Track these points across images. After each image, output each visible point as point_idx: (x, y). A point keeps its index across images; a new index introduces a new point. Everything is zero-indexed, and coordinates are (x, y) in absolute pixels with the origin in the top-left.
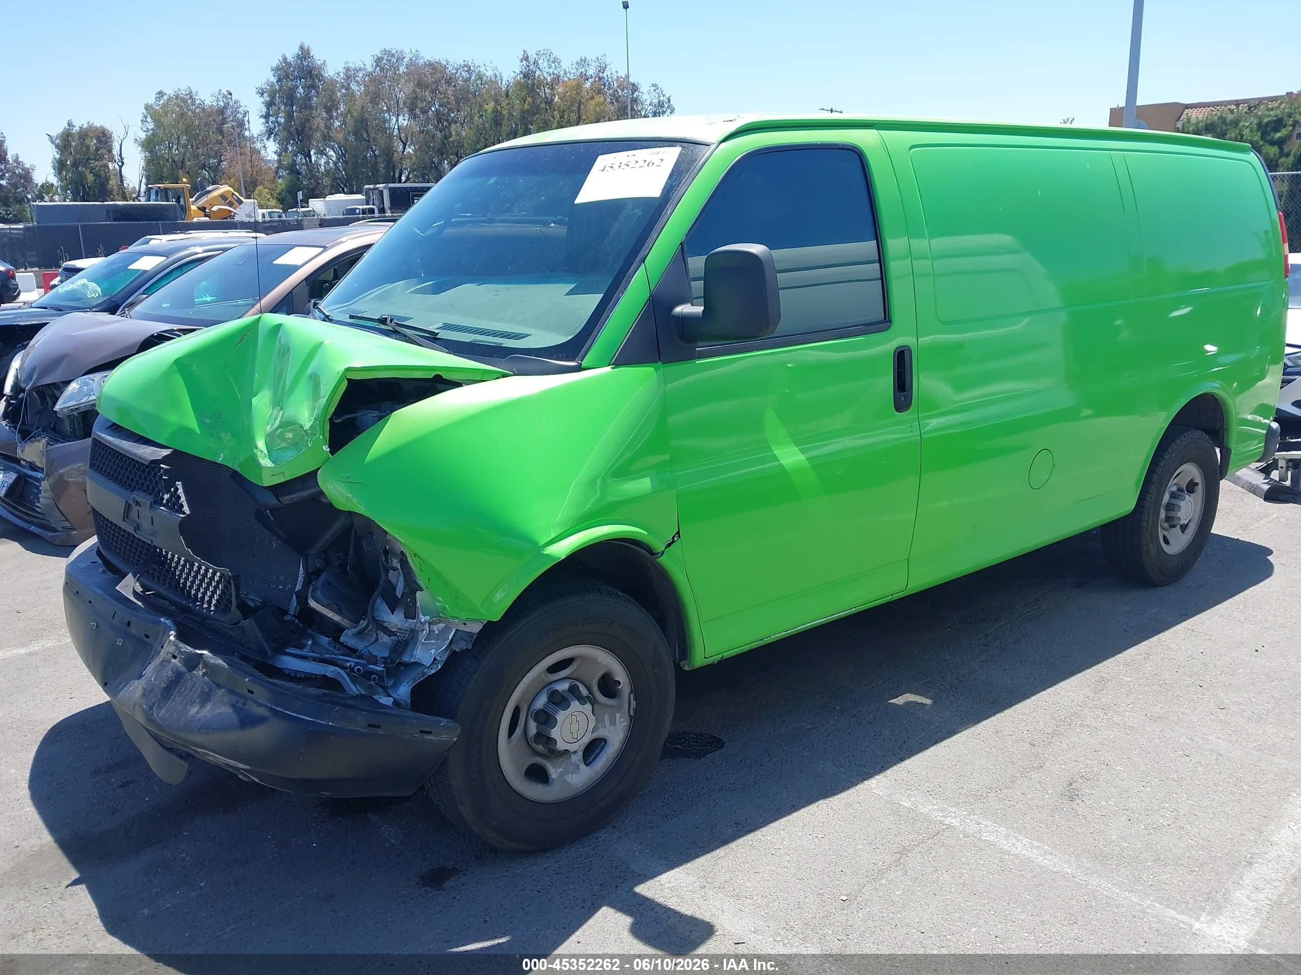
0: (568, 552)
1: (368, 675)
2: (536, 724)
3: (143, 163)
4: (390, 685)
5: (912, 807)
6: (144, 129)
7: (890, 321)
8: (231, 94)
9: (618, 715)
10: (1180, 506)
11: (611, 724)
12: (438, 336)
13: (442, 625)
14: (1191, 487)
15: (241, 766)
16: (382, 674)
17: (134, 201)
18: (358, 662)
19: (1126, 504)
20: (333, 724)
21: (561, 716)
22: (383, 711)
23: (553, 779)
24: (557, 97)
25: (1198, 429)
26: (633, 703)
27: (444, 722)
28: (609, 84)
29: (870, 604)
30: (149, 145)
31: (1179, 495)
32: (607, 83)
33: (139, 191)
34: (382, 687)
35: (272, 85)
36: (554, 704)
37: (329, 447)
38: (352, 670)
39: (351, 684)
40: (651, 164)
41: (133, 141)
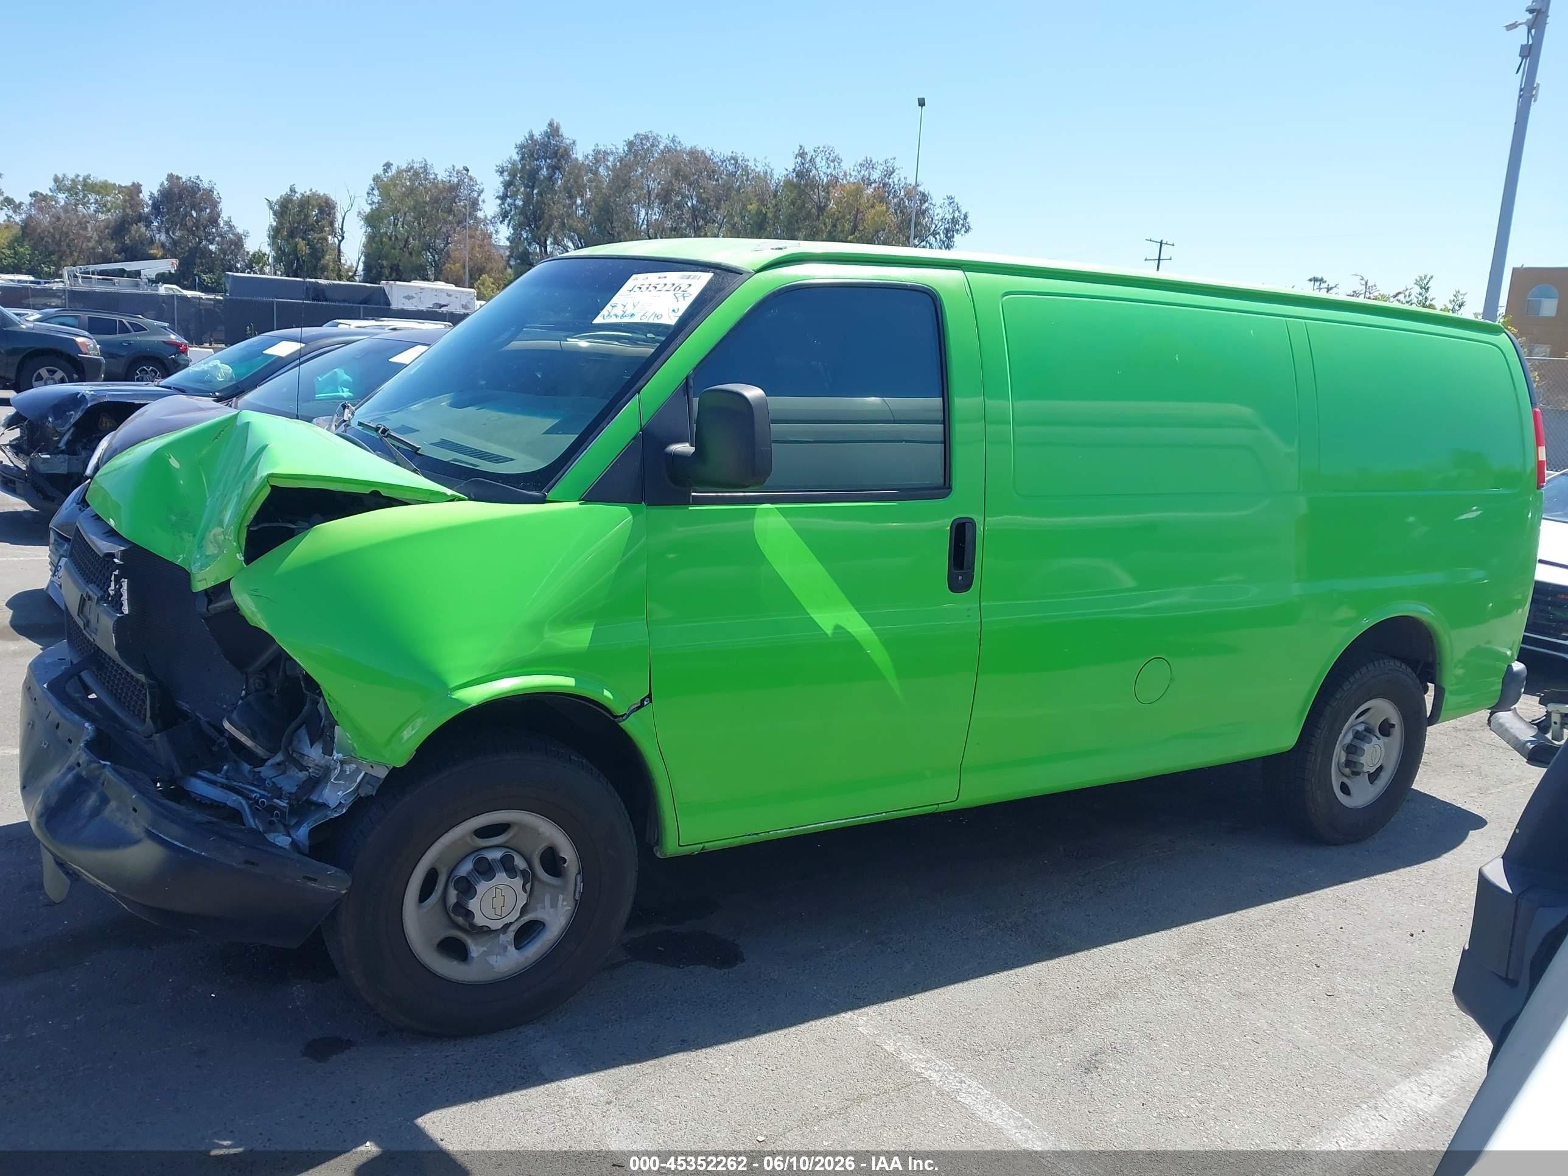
0: (482, 699)
1: (271, 809)
2: (456, 892)
3: (364, 239)
4: (292, 824)
5: (894, 1053)
6: (370, 202)
7: (950, 488)
8: (467, 170)
9: (561, 897)
10: (1364, 750)
11: (552, 907)
12: (419, 452)
13: (354, 766)
14: (1386, 729)
15: (108, 888)
16: (285, 810)
17: (348, 280)
18: (263, 795)
19: (1286, 738)
20: (206, 855)
21: (482, 887)
22: (269, 849)
23: (473, 957)
24: (832, 202)
25: (1394, 657)
26: (580, 886)
27: (332, 870)
28: (895, 191)
29: (907, 811)
30: (372, 220)
31: (1365, 736)
32: (893, 191)
33: (356, 270)
34: (285, 826)
35: (514, 164)
36: (478, 872)
37: (244, 556)
38: (257, 802)
39: (250, 817)
40: (678, 288)
41: (356, 214)
